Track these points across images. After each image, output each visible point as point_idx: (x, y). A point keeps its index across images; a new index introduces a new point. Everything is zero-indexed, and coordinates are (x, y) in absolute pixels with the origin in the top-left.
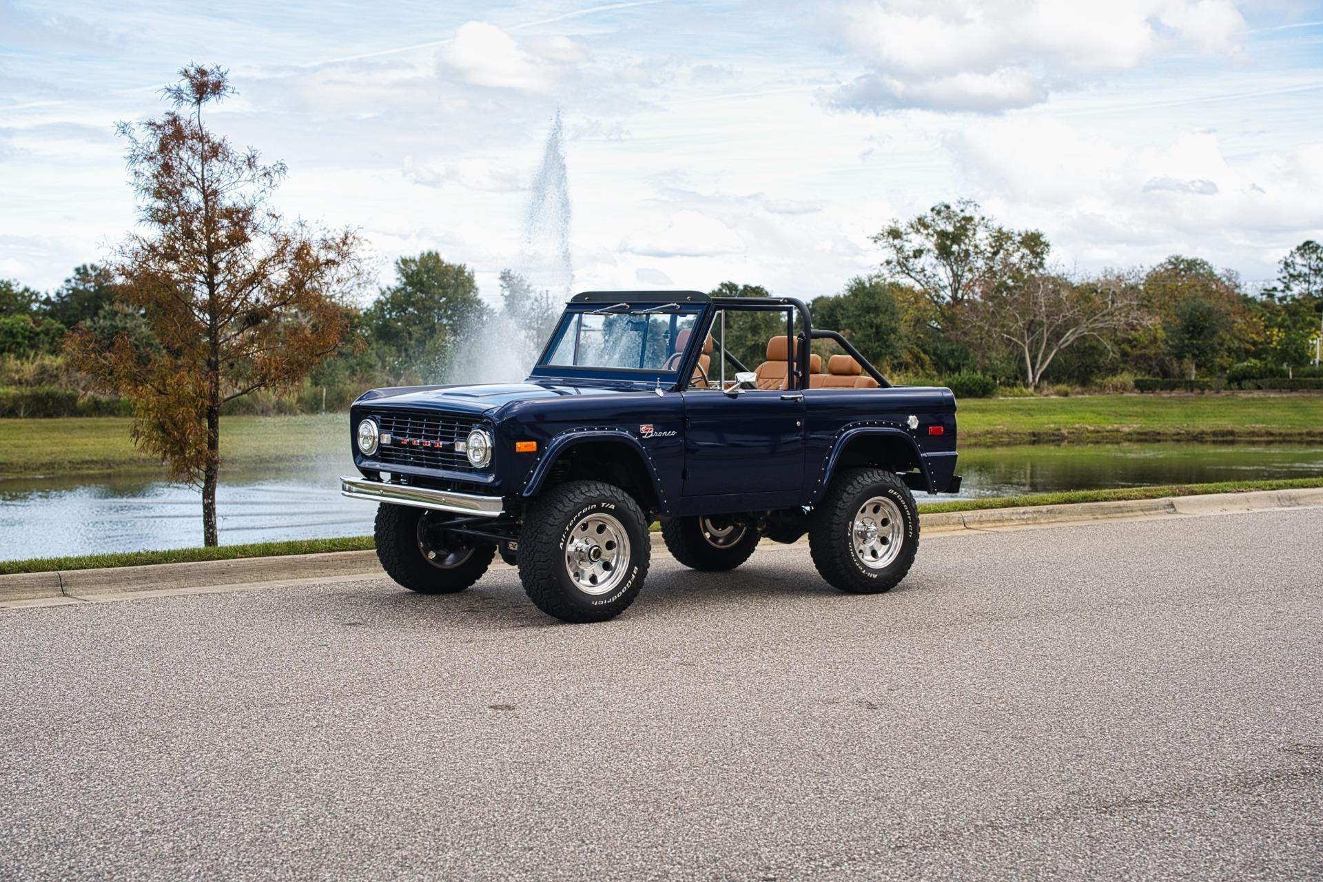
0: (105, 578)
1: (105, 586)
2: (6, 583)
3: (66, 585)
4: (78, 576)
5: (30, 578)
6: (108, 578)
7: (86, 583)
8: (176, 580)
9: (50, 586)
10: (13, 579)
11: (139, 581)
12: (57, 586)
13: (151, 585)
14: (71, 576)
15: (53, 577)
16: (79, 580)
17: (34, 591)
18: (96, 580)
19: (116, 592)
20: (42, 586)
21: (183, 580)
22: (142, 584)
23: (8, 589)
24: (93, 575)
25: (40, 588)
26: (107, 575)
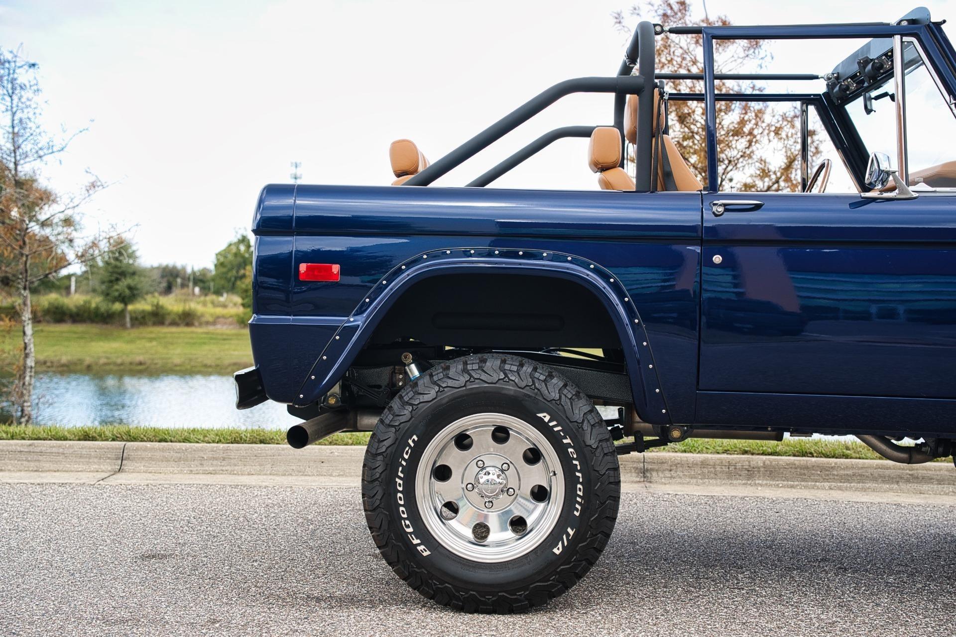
0: (176, 455)
1: (173, 464)
2: (61, 450)
3: (128, 459)
4: (146, 449)
5: (90, 448)
6: (179, 455)
7: (151, 459)
8: (261, 465)
9: (109, 458)
10: (71, 447)
11: (215, 462)
12: (117, 459)
13: (228, 468)
14: (137, 449)
15: (117, 449)
16: (144, 454)
17: (88, 463)
18: (164, 457)
19: (181, 472)
20: (100, 458)
21: (269, 466)
22: (217, 465)
23: (60, 458)
24: (163, 450)
25: (96, 460)
26: (178, 451)
